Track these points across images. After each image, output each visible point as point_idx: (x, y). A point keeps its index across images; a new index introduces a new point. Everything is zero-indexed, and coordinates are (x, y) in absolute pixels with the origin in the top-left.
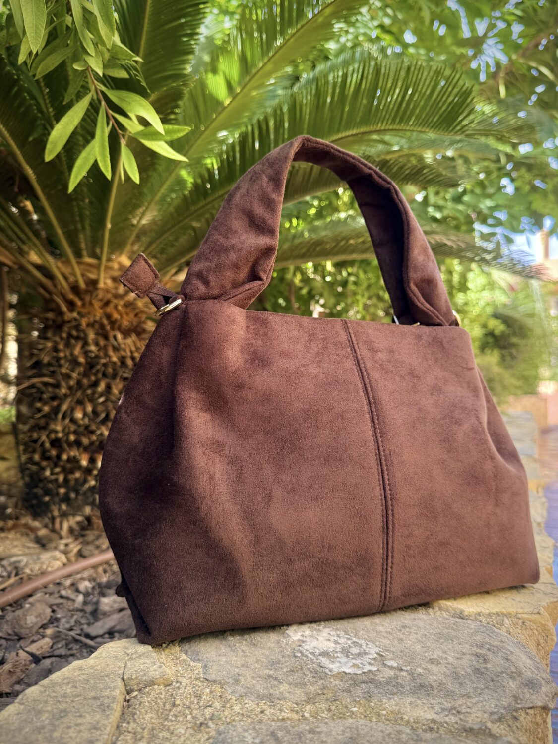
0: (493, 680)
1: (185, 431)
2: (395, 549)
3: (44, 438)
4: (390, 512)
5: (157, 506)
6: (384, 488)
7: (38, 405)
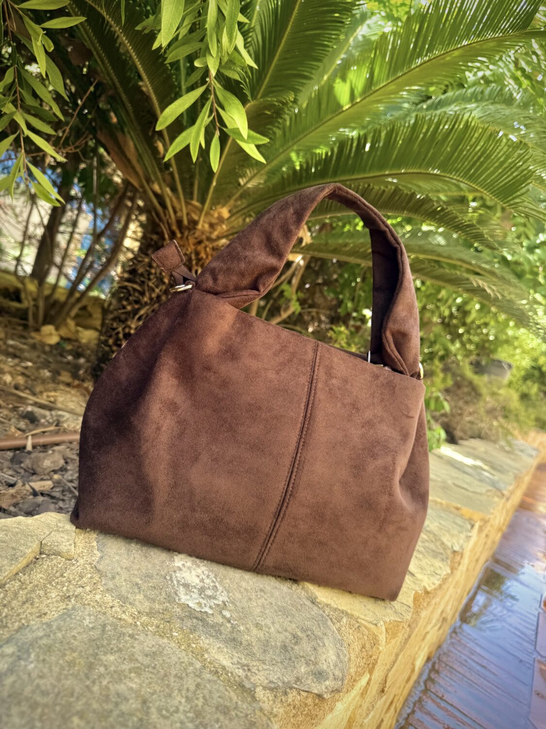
0: (290, 659)
1: (153, 387)
2: (279, 532)
3: (120, 329)
4: (285, 504)
5: (115, 433)
6: (288, 485)
7: (125, 303)
